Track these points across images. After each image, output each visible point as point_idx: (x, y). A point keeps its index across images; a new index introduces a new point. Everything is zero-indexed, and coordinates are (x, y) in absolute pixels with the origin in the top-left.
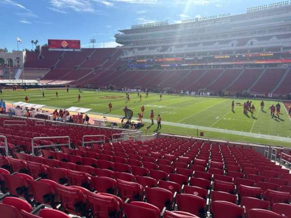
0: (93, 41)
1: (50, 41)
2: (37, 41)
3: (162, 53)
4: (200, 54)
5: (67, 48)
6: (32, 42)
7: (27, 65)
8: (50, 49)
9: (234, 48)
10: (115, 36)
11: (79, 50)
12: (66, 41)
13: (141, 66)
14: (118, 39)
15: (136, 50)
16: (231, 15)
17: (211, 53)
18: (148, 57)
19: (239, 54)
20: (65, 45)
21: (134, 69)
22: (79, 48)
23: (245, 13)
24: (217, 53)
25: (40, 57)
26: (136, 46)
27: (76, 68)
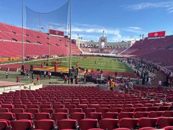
11: (164, 37)
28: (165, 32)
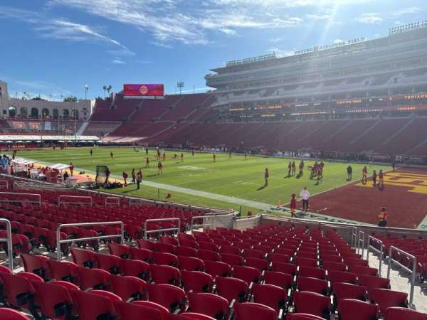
0: (180, 85)
1: (126, 86)
2: (110, 87)
3: (264, 98)
4: (317, 98)
5: (146, 95)
6: (105, 88)
7: (95, 117)
8: (125, 97)
9: (369, 87)
10: (205, 78)
11: (162, 98)
12: (146, 85)
13: (235, 116)
14: (210, 81)
15: (231, 96)
16: (366, 40)
17: (334, 96)
18: (246, 104)
19: (373, 97)
20: (144, 91)
21: (228, 122)
22: (162, 95)
23: (387, 35)
24: (342, 96)
25: (113, 108)
26: (232, 90)
27: (154, 120)
28: (162, 86)
